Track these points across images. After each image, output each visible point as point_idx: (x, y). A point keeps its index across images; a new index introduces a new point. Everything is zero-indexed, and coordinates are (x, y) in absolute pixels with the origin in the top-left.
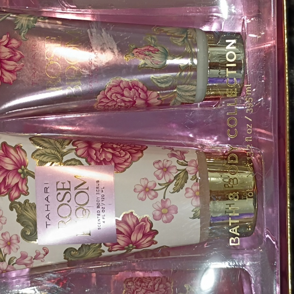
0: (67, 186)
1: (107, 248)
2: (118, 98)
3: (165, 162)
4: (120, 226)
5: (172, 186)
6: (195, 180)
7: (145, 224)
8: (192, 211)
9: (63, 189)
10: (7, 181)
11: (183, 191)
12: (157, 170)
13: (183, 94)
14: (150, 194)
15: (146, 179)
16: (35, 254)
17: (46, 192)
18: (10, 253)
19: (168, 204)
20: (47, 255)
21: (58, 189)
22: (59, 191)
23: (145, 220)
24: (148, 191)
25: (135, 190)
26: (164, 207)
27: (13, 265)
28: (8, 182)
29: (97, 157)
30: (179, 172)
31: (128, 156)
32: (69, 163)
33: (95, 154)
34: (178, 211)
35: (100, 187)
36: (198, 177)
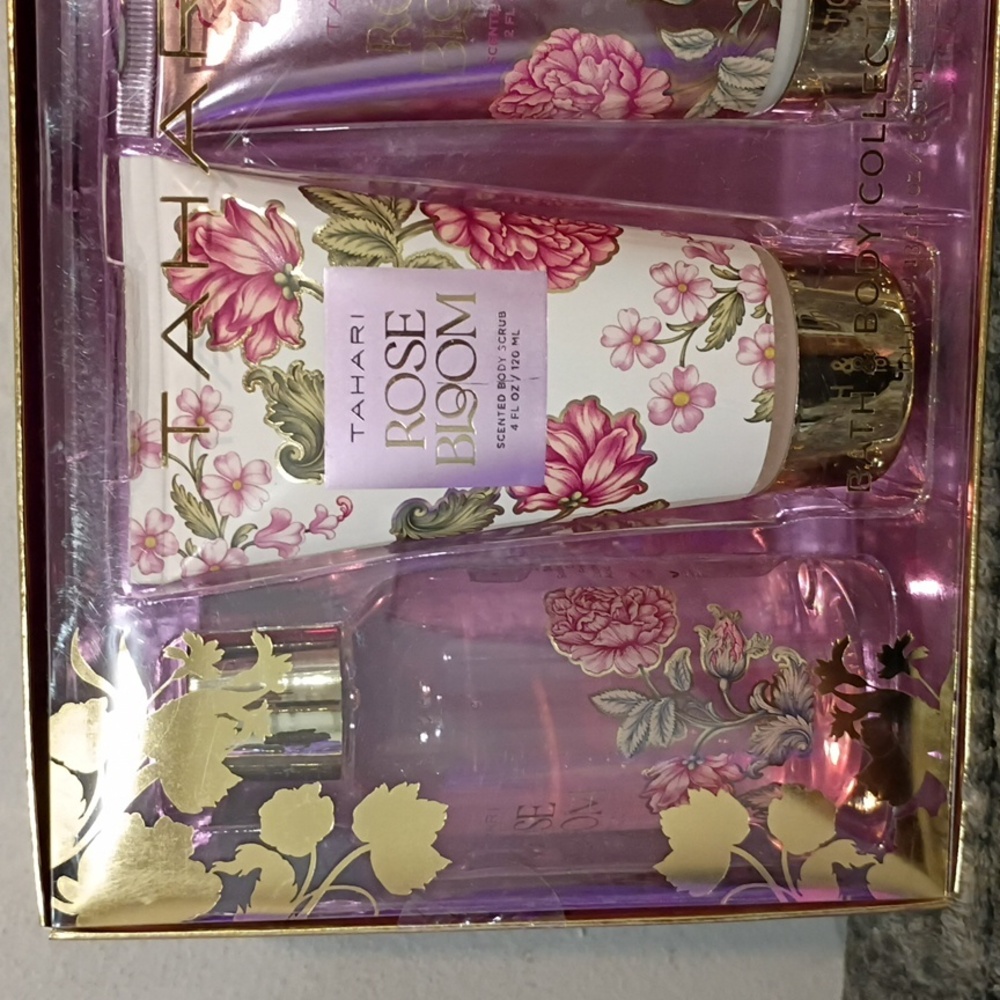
0: (414, 325)
1: (515, 501)
2: (562, 85)
3: (681, 269)
4: (558, 439)
5: (703, 332)
6: (764, 318)
7: (625, 433)
8: (754, 401)
9: (405, 333)
10: (239, 306)
11: (731, 346)
12: (662, 287)
13: (735, 82)
14: (645, 352)
15: (634, 311)
16: (313, 516)
17: (355, 340)
18: (239, 514)
20: (346, 519)
21: (389, 334)
22: (392, 339)
23: (630, 420)
24: (639, 345)
25: (604, 340)
26: (680, 390)
27: (243, 548)
28: (241, 311)
29: (497, 249)
30: (720, 296)
31: (579, 248)
32: (422, 261)
33: (491, 239)
34: (717, 399)
35: (510, 330)
36: (770, 310)
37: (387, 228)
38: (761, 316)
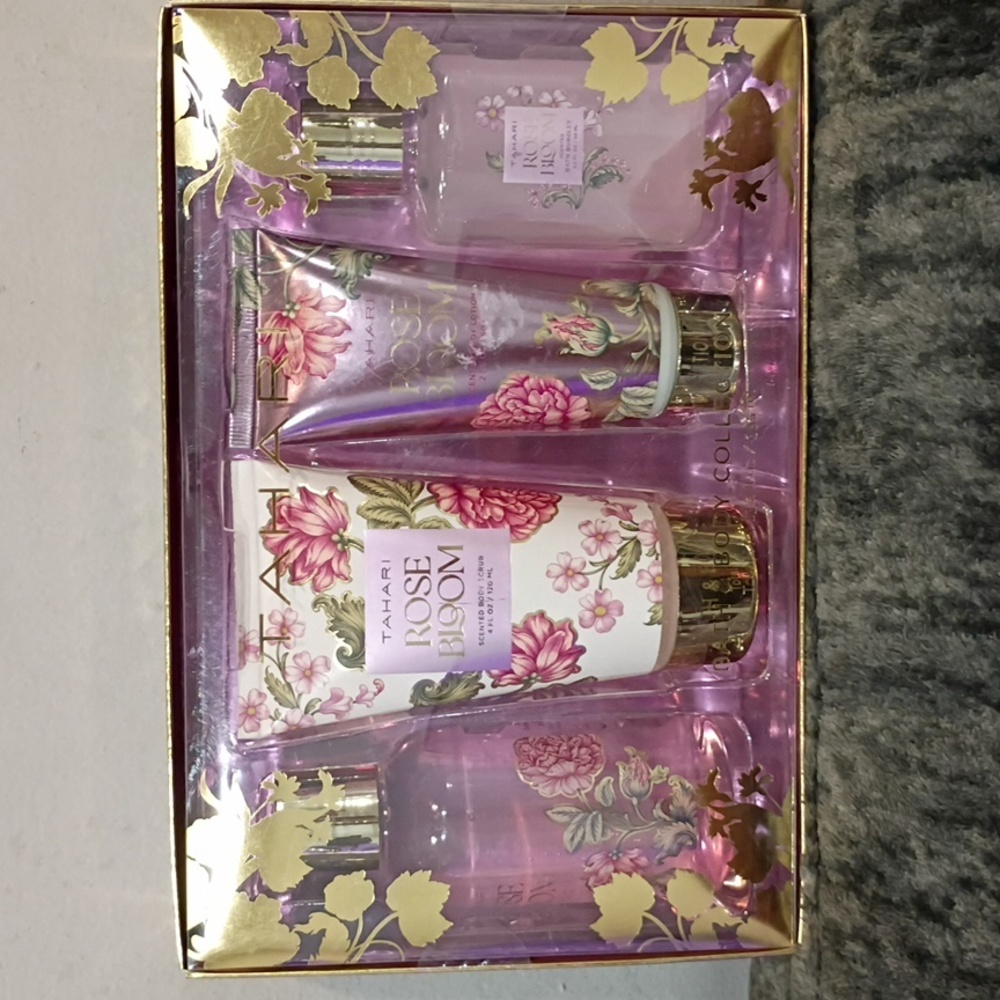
0: (423, 566)
1: (492, 680)
2: (517, 408)
3: (599, 524)
4: (519, 639)
5: (614, 567)
6: (655, 556)
7: (563, 634)
8: (649, 611)
9: (417, 572)
10: (308, 557)
11: (633, 576)
12: (586, 537)
13: (632, 402)
14: (575, 581)
15: (568, 554)
16: (358, 693)
17: (385, 577)
18: (309, 692)
19: (607, 598)
20: (381, 694)
21: (407, 572)
22: (409, 576)
23: (567, 626)
24: (572, 576)
25: (548, 574)
26: (599, 604)
27: (313, 714)
28: (310, 559)
29: (477, 514)
30: (625, 542)
31: (532, 512)
32: (428, 525)
33: (474, 508)
34: (625, 611)
35: (486, 568)
36: (659, 551)
37: (405, 503)
38: (652, 555)
